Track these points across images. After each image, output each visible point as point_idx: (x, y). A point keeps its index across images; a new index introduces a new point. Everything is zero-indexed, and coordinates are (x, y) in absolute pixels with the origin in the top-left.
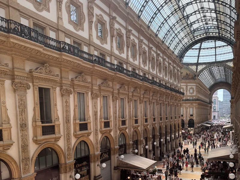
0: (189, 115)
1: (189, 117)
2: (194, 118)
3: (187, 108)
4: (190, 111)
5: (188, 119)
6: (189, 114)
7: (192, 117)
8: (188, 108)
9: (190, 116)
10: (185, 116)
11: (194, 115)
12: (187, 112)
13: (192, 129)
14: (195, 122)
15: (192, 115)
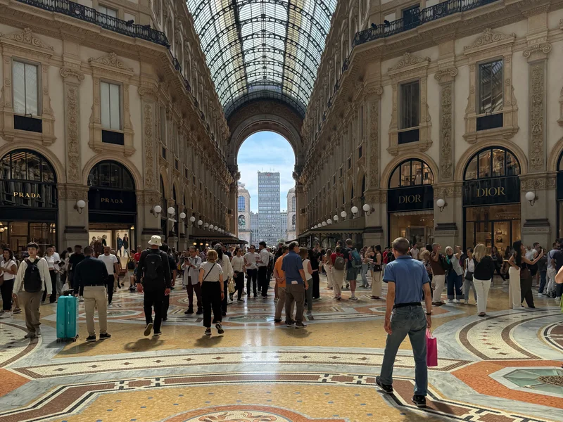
0: (92, 129)
1: (92, 146)
2: (136, 163)
3: (71, 77)
4: (97, 100)
5: (88, 157)
6: (94, 120)
7: (113, 153)
8: (80, 78)
9: (99, 137)
10: (59, 132)
11: (136, 140)
12: (72, 106)
13: (122, 234)
14: (139, 186)
15: (113, 137)
